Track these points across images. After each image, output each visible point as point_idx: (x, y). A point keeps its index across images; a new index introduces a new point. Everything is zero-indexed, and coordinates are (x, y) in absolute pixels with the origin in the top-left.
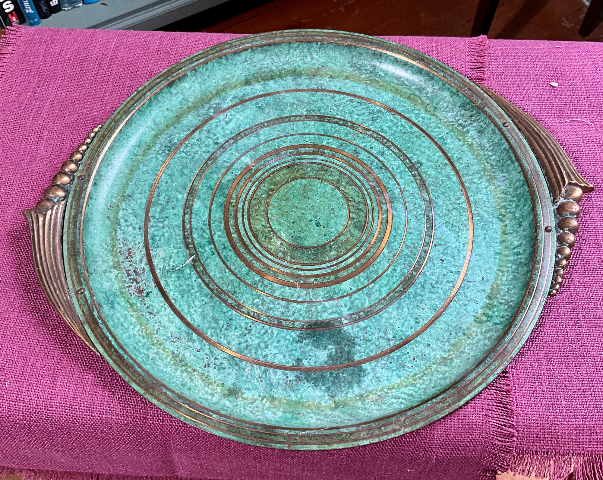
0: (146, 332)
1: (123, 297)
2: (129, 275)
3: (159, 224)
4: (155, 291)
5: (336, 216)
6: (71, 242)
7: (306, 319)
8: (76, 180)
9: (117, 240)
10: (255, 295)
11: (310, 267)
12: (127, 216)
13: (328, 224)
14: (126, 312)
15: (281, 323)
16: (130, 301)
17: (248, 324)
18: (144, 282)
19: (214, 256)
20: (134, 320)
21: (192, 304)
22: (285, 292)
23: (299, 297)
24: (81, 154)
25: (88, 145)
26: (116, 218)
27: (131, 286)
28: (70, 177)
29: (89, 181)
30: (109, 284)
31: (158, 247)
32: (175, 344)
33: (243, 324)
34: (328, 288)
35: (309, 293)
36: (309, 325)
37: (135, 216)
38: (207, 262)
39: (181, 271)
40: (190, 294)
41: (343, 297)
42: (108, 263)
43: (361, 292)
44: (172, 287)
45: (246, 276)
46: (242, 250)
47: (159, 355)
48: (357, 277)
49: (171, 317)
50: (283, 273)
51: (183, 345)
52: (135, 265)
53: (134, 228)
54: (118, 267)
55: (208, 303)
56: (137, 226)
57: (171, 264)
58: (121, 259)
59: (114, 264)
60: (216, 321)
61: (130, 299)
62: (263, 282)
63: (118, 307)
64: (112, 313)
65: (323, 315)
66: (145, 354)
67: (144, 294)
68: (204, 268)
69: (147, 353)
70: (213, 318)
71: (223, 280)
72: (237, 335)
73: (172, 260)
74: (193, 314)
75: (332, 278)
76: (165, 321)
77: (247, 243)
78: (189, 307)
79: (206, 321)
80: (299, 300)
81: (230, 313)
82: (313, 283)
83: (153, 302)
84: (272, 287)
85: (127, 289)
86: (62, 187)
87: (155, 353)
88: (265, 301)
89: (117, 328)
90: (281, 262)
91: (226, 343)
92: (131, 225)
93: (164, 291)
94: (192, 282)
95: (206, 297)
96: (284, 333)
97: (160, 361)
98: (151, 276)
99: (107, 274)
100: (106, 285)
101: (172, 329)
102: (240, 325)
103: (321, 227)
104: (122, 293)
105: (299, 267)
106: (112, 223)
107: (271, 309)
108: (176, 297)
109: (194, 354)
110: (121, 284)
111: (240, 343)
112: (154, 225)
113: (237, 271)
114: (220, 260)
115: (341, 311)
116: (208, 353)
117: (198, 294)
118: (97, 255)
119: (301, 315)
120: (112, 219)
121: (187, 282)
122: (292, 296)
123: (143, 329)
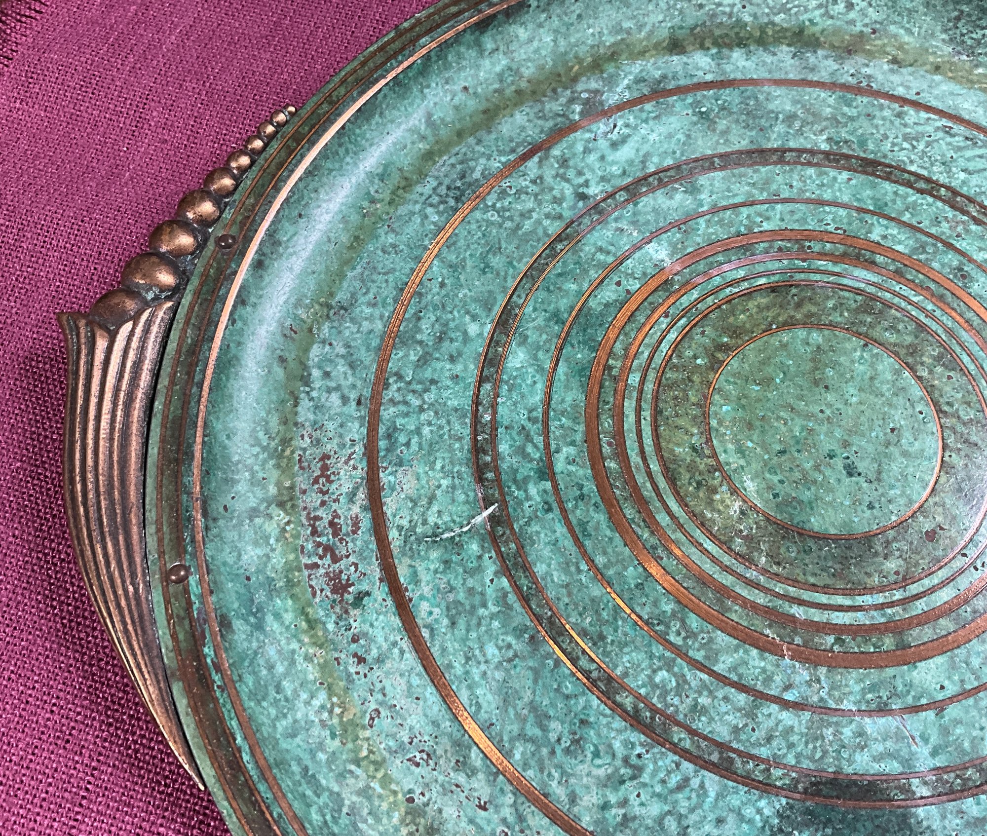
0: (341, 716)
1: (292, 596)
2: (314, 532)
3: (410, 397)
4: (380, 592)
5: (905, 454)
6: (173, 422)
7: (806, 764)
8: (211, 245)
9: (296, 424)
10: (659, 659)
11: (823, 599)
12: (331, 361)
13: (879, 472)
14: (295, 645)
15: (731, 761)
16: (310, 610)
17: (633, 745)
18: (352, 559)
19: (550, 516)
20: (312, 673)
21: (477, 652)
22: (747, 664)
23: (788, 687)
24: (234, 177)
25: (254, 155)
26: (301, 363)
27: (316, 566)
28: (195, 237)
29: (243, 254)
30: (259, 552)
31: (400, 464)
32: (417, 770)
33: (617, 745)
34: (874, 675)
35: (818, 681)
36: (813, 784)
37: (352, 366)
38: (529, 530)
39: (455, 544)
40: (474, 622)
41: (916, 709)
42: (264, 487)
43: (971, 701)
44: (426, 590)
45: (637, 593)
46: (629, 512)
47: (369, 798)
48: (961, 652)
49: (415, 681)
50: (745, 603)
51: (441, 778)
52: (335, 506)
53: (345, 400)
54: (289, 504)
55: (523, 658)
56: (353, 395)
57: (432, 519)
58: (302, 481)
59: (280, 493)
60: (542, 719)
61: (310, 605)
62: (683, 622)
63: (276, 626)
64: (255, 645)
65: (858, 757)
66: (332, 793)
67: (349, 598)
68: (521, 547)
69: (336, 789)
70: (533, 707)
71: (569, 594)
72: (598, 778)
73: (435, 508)
74: (478, 685)
75: (888, 642)
76: (396, 689)
77: (645, 493)
78: (468, 659)
79: (511, 712)
80: (789, 696)
81: (582, 701)
82: (831, 650)
83: (372, 625)
84: (711, 640)
85: (306, 573)
86: (173, 261)
87: (359, 793)
88: (686, 682)
89: (264, 699)
90: (740, 569)
91: (564, 798)
92: (338, 388)
93: (403, 596)
94: (484, 585)
95: (518, 637)
96: (738, 796)
97: (370, 821)
98: (373, 546)
99: (257, 521)
100: (251, 554)
101: (416, 721)
102: (610, 746)
103: (861, 479)
104: (290, 584)
105: (792, 591)
106: (290, 377)
107: (704, 711)
108: (436, 620)
109: (470, 812)
110: (292, 557)
111: (605, 806)
112: (398, 397)
113: (611, 572)
114: (565, 530)
115: (912, 754)
116: (511, 819)
117: (496, 624)
118: (239, 462)
119: (791, 746)
120: (292, 364)
121: (470, 583)
122: (768, 680)
123: (333, 705)
